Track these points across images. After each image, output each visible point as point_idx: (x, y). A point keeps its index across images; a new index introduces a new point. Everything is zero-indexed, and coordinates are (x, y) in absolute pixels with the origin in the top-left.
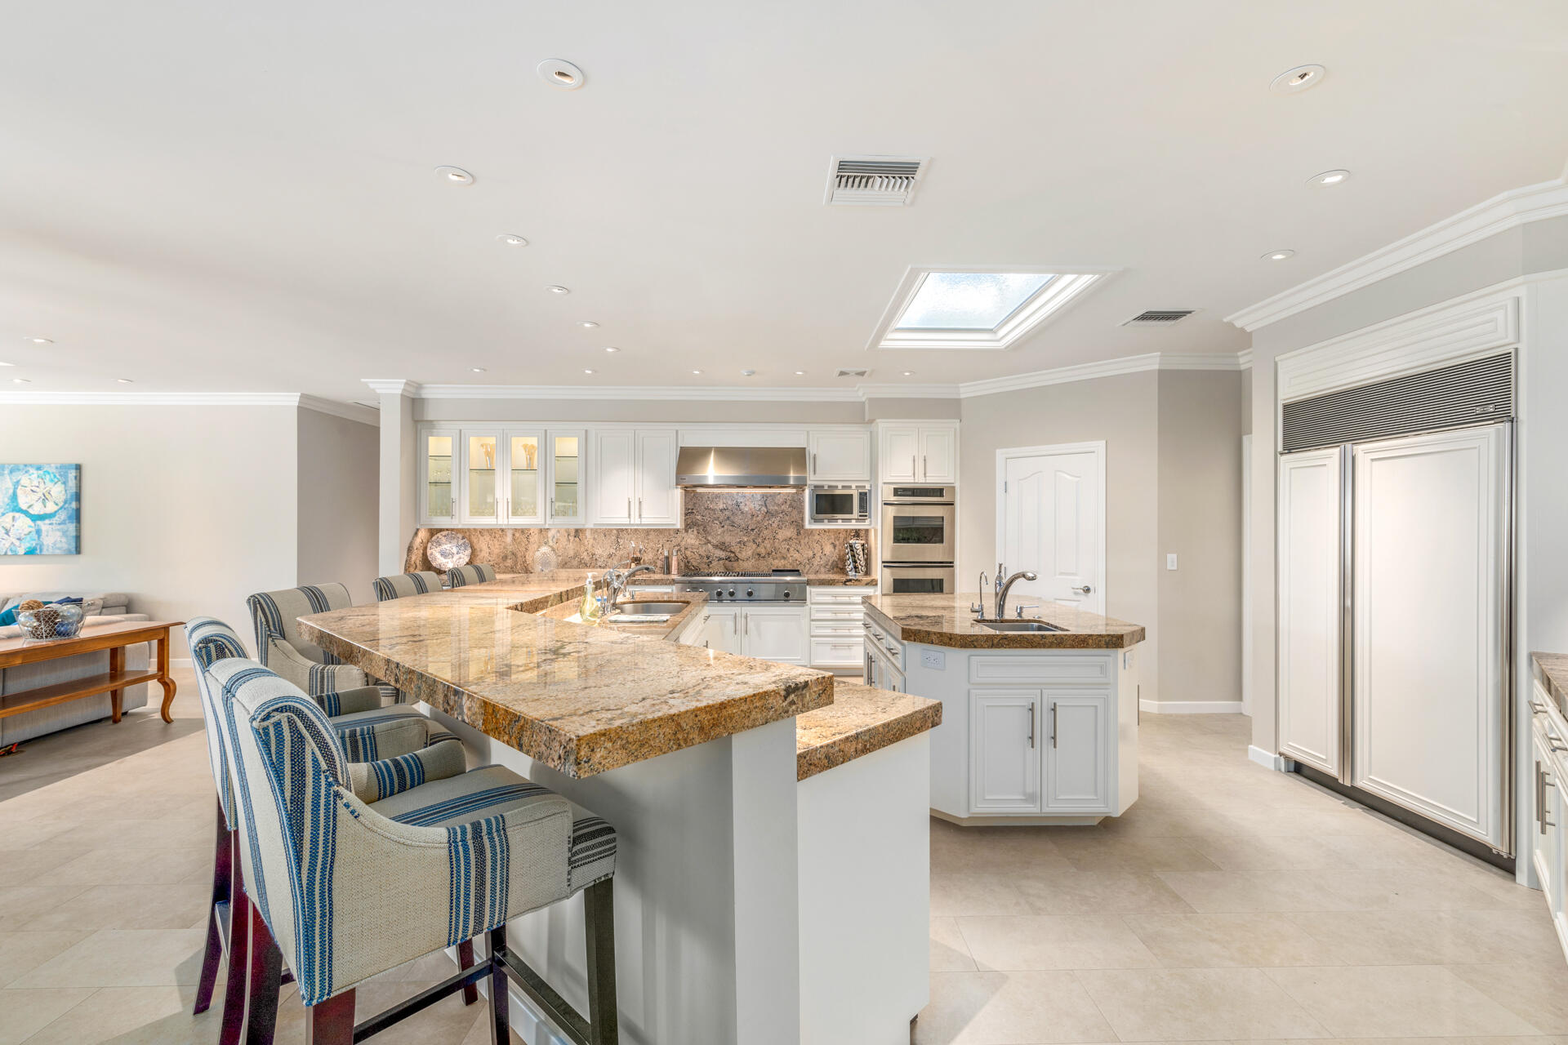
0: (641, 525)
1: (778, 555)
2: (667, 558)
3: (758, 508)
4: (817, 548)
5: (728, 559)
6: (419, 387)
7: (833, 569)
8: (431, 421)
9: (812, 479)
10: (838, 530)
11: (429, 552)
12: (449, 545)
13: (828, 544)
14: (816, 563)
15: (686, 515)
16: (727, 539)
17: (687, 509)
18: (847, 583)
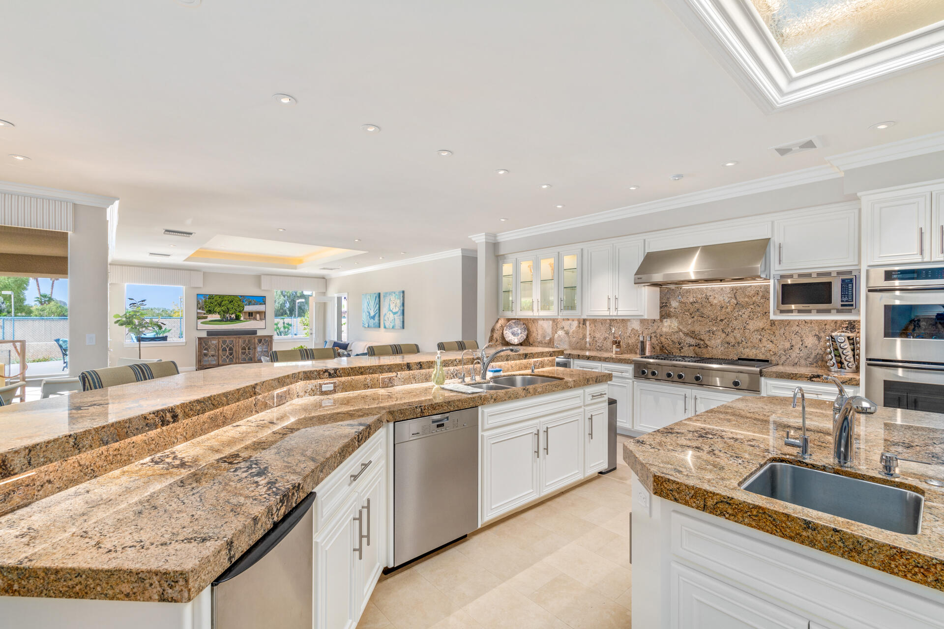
0: (617, 316)
1: (749, 344)
2: (642, 342)
3: (727, 300)
4: (796, 340)
5: (698, 345)
6: (495, 236)
7: (817, 362)
8: (503, 255)
9: (776, 269)
10: (824, 321)
11: (505, 332)
12: (517, 329)
13: (810, 335)
14: (794, 355)
15: (661, 307)
16: (697, 328)
17: (661, 303)
18: (814, 379)
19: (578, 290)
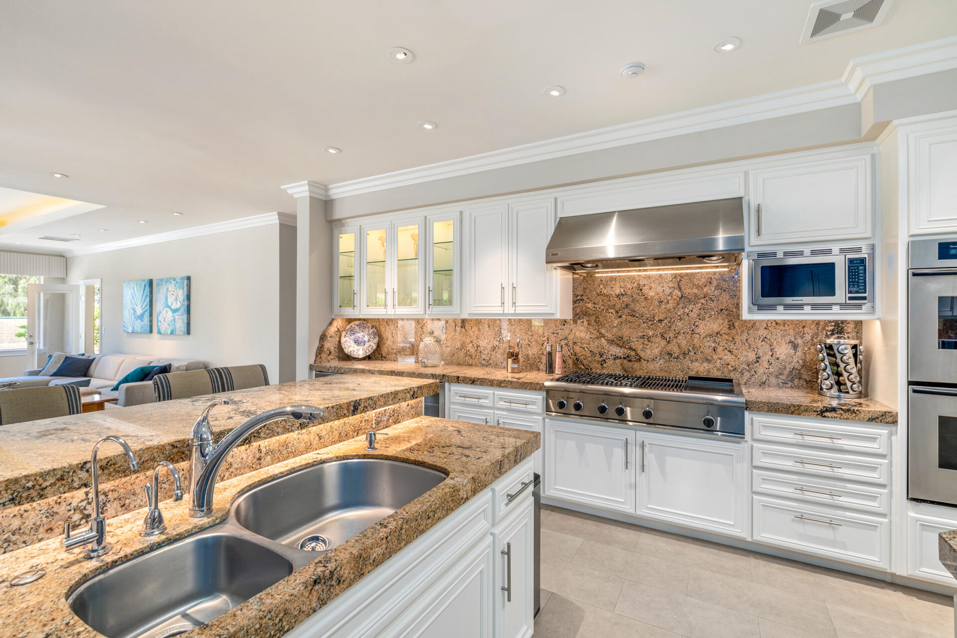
0: (515, 314)
1: (699, 355)
2: (550, 354)
3: (668, 291)
4: (764, 349)
5: (627, 358)
6: (326, 189)
7: (792, 380)
8: (340, 220)
9: (753, 243)
10: (802, 321)
11: (343, 340)
12: (362, 334)
13: (783, 342)
14: (761, 371)
15: (574, 302)
16: (626, 332)
17: (575, 295)
19: (456, 273)
